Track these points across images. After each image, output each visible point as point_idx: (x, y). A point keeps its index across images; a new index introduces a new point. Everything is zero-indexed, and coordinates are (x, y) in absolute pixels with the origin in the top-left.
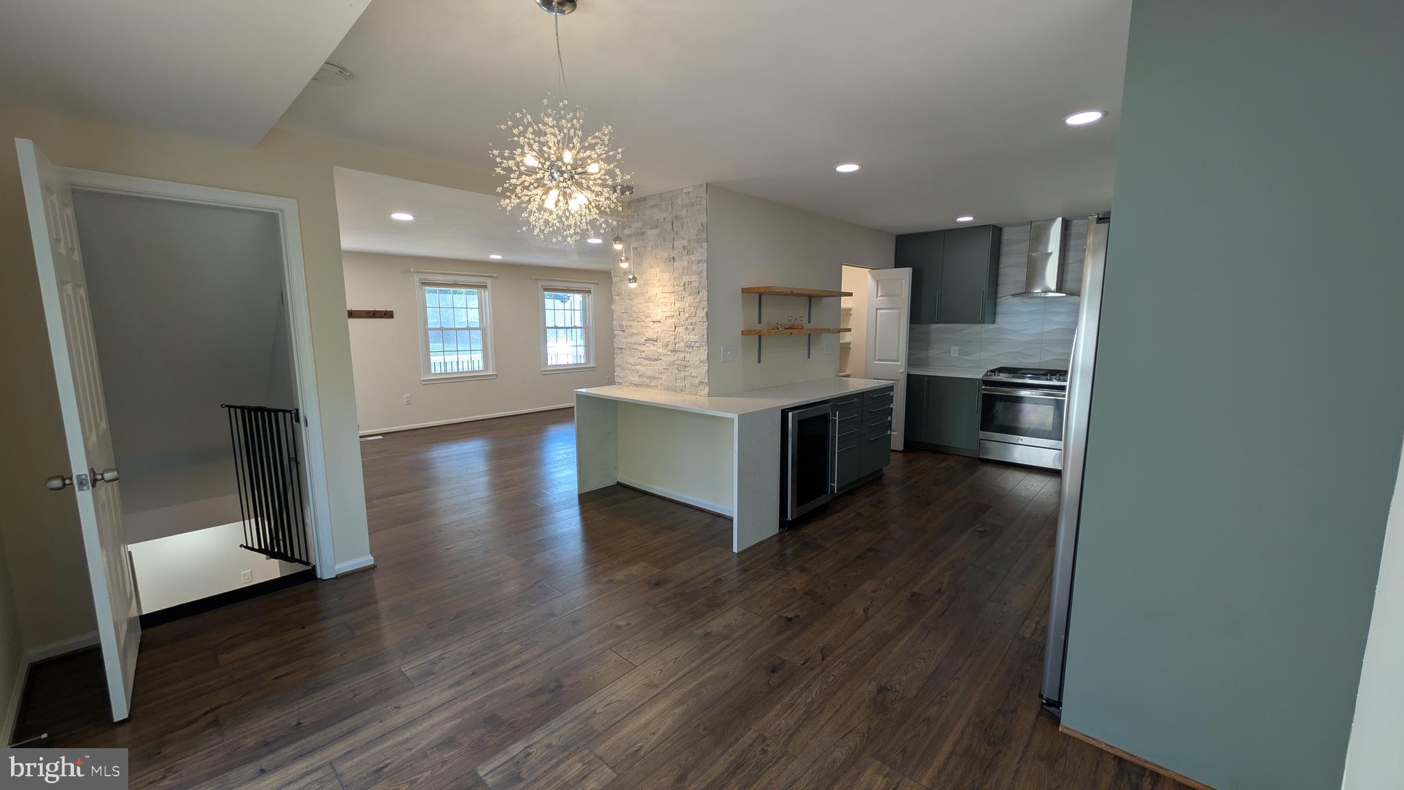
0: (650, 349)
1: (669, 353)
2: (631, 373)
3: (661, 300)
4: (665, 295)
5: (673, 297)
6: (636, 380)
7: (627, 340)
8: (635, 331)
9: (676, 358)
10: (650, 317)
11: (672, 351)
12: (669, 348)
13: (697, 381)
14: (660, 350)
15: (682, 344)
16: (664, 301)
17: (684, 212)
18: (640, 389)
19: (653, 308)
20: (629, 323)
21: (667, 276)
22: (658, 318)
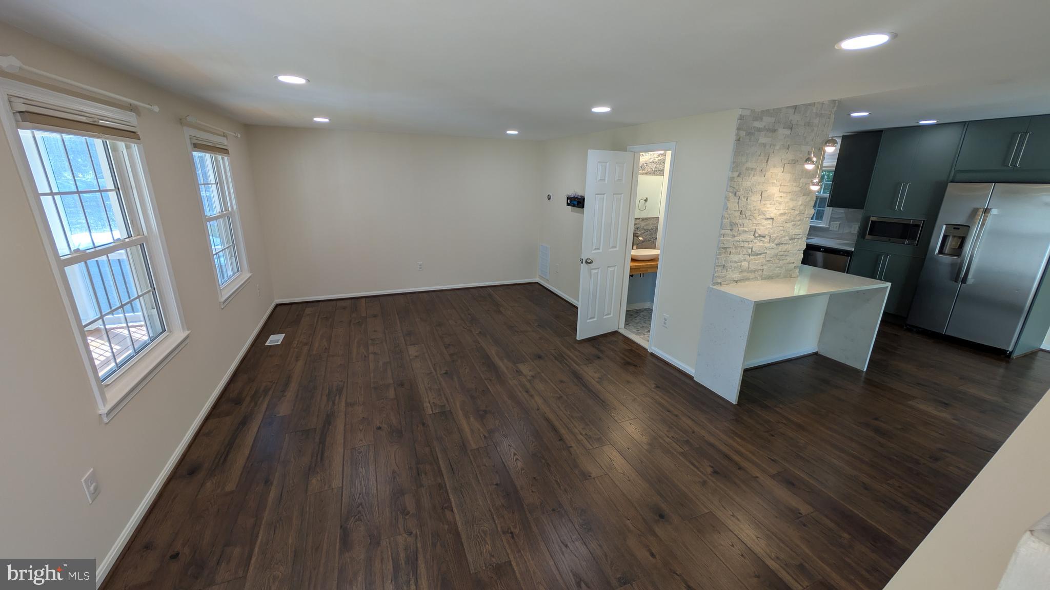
0: (758, 245)
1: (775, 246)
2: (732, 271)
3: (778, 199)
4: (781, 194)
5: (789, 196)
6: (736, 276)
7: (736, 239)
8: (746, 229)
9: (780, 250)
10: (764, 215)
11: (777, 245)
12: (776, 242)
13: (792, 266)
14: (767, 245)
15: (787, 238)
16: (780, 200)
17: (816, 121)
18: (739, 284)
19: (769, 206)
20: (740, 221)
21: (788, 176)
22: (772, 215)
